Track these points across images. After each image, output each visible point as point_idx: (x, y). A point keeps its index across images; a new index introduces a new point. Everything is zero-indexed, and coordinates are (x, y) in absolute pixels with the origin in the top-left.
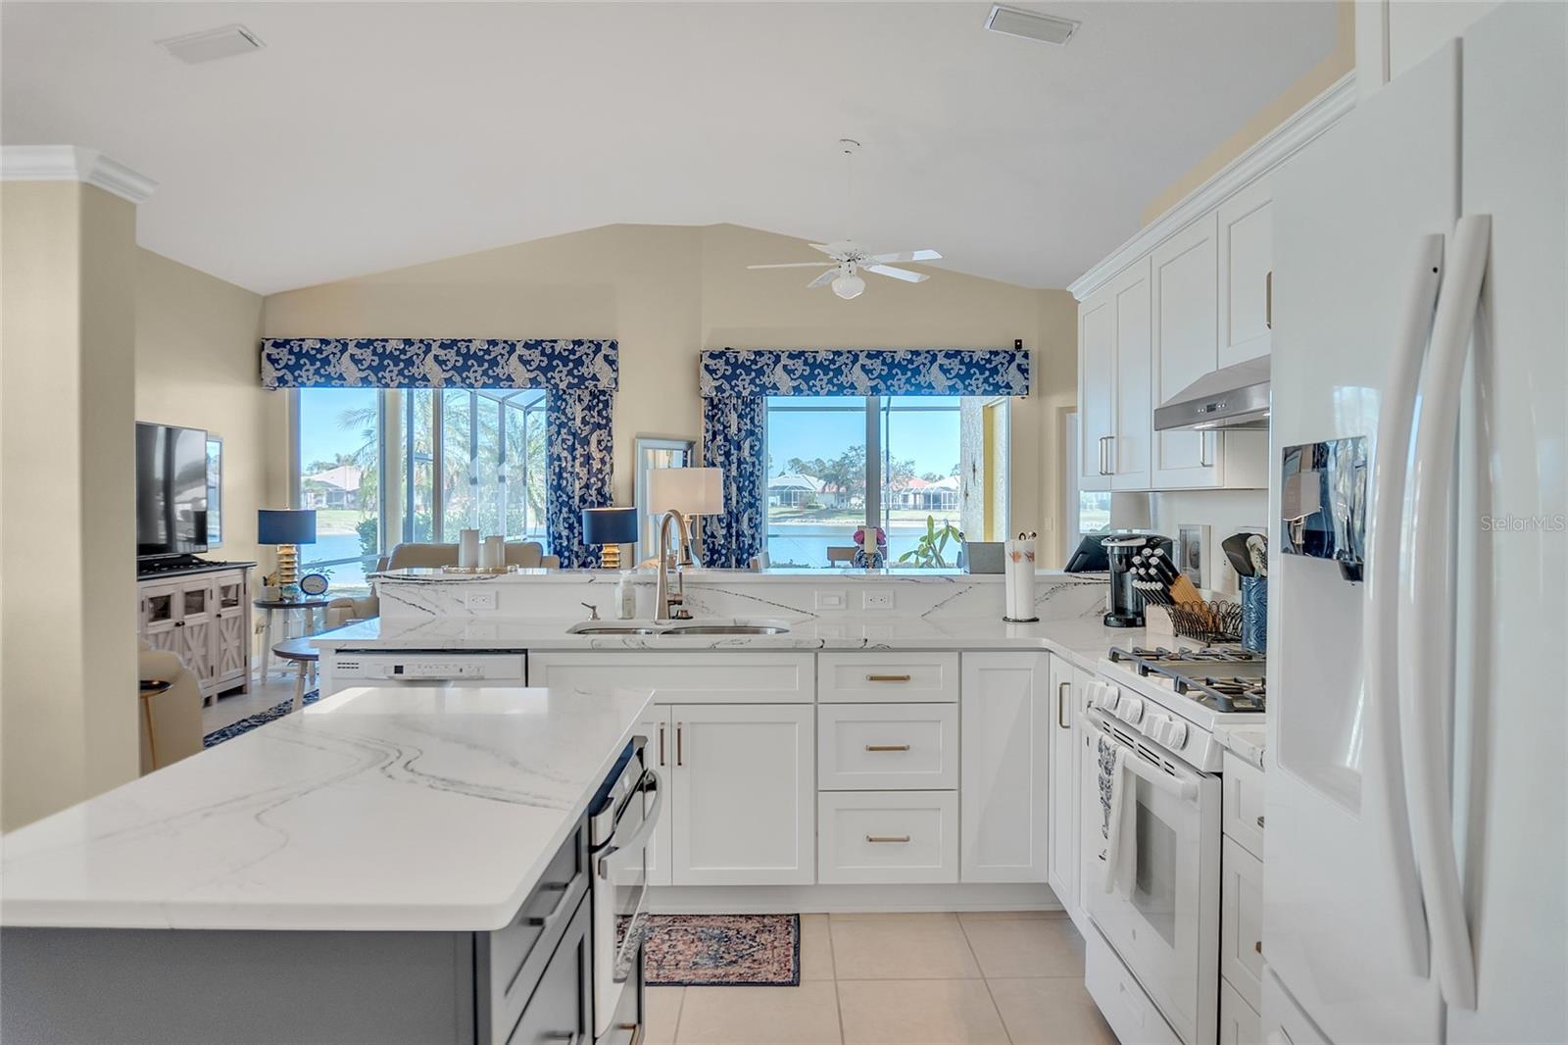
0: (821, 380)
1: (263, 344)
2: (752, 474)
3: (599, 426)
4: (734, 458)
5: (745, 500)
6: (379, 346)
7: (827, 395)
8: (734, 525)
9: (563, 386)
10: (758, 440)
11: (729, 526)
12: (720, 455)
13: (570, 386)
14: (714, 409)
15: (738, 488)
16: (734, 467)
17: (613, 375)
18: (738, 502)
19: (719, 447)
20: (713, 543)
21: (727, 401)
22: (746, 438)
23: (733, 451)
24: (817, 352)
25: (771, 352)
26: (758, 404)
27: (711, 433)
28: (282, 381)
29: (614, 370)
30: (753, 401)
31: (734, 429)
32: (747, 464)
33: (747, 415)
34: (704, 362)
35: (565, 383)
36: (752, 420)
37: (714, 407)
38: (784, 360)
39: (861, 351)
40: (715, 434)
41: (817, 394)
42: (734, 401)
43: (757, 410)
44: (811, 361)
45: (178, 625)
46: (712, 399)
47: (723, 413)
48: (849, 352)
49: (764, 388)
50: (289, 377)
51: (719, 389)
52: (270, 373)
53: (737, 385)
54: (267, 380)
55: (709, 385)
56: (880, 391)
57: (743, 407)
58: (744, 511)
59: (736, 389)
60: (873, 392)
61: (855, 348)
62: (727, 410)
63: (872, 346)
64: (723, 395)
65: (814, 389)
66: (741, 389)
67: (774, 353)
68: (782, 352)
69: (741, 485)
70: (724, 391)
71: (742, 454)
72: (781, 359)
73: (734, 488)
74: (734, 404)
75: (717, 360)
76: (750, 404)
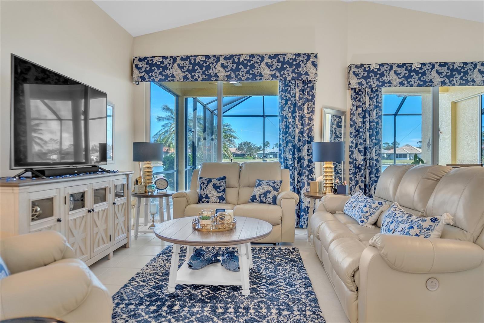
0: (415, 78)
1: (134, 60)
3: (308, 100)
4: (367, 120)
5: (373, 141)
6: (192, 59)
7: (417, 86)
8: (368, 154)
9: (289, 78)
10: (380, 110)
11: (365, 155)
12: (360, 118)
16: (368, 124)
17: (317, 72)
18: (370, 142)
19: (359, 114)
21: (363, 91)
22: (374, 109)
23: (367, 116)
24: (413, 64)
25: (388, 64)
26: (380, 92)
27: (355, 107)
28: (143, 79)
29: (317, 70)
30: (377, 91)
31: (367, 105)
32: (374, 122)
33: (374, 97)
34: (353, 70)
35: (291, 77)
36: (377, 100)
37: (357, 93)
39: (436, 63)
40: (357, 107)
41: (412, 86)
42: (367, 90)
43: (379, 95)
44: (409, 68)
45: (89, 211)
46: (356, 89)
47: (361, 96)
48: (430, 63)
49: (383, 83)
50: (147, 76)
51: (360, 84)
52: (137, 74)
53: (369, 82)
54: (136, 78)
55: (355, 82)
56: (446, 84)
57: (372, 93)
58: (373, 147)
59: (369, 84)
60: (442, 85)
61: (433, 61)
62: (363, 95)
63: (443, 61)
64: (362, 87)
65: (410, 83)
66: (372, 83)
67: (390, 65)
68: (394, 64)
69: (371, 133)
70: (363, 85)
71: (371, 117)
72: (394, 68)
73: (368, 135)
74: (367, 92)
75: (359, 69)
76: (375, 92)
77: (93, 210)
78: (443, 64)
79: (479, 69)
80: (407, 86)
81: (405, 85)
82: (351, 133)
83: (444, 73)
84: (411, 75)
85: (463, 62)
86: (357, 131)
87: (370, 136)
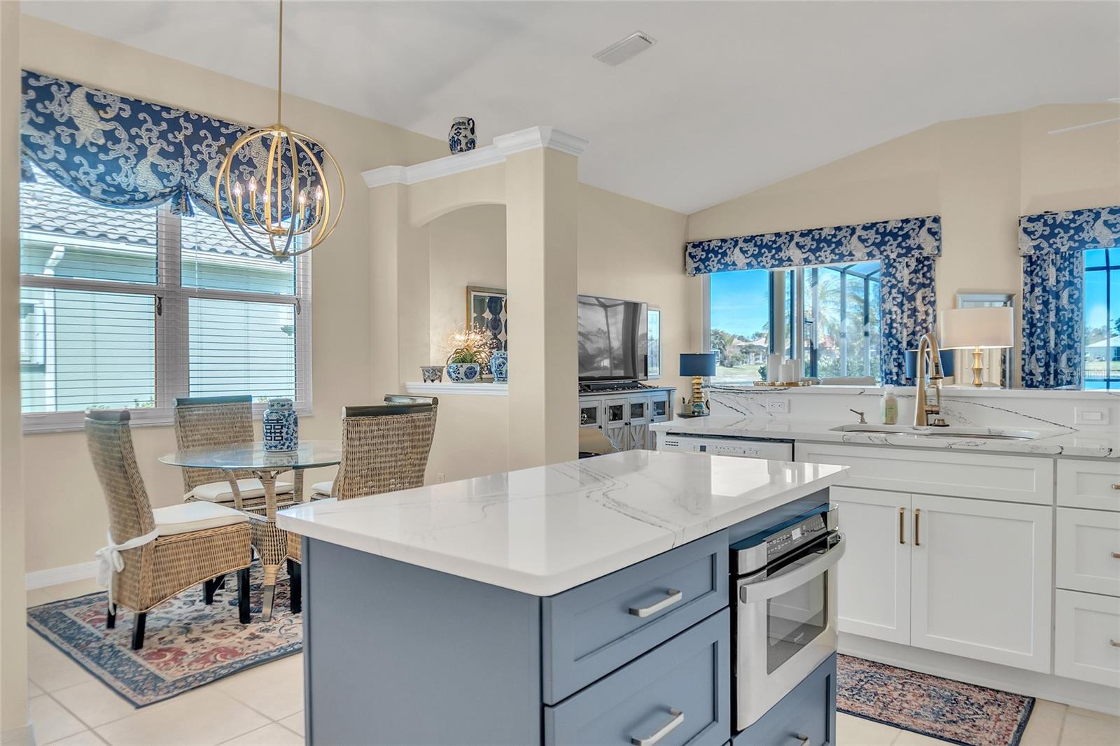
1: (686, 246)
2: (1071, 319)
3: (924, 286)
4: (1052, 306)
5: (1063, 343)
6: (758, 240)
8: (1052, 364)
9: (893, 256)
10: (1077, 289)
11: (1047, 365)
12: (1039, 304)
13: (899, 256)
14: (1033, 264)
15: (1056, 332)
16: (1052, 314)
17: (936, 244)
18: (1056, 345)
19: (1037, 298)
20: (1032, 379)
21: (1045, 258)
22: (1065, 288)
23: (1051, 300)
25: (1090, 211)
26: (1077, 258)
27: (1029, 286)
28: (698, 270)
29: (936, 240)
30: (1071, 256)
31: (1052, 281)
32: (1066, 310)
33: (1066, 268)
34: (1022, 226)
35: (895, 254)
36: (1071, 272)
38: (1105, 216)
40: (1033, 287)
42: (1053, 257)
43: (1076, 263)
46: (1030, 257)
47: (1041, 268)
49: (1083, 243)
50: (703, 266)
51: (1037, 248)
52: (691, 264)
53: (1055, 243)
54: (689, 270)
55: (1027, 245)
57: (1062, 261)
58: (1063, 352)
59: (1054, 246)
62: (1045, 265)
64: (1042, 252)
66: (1059, 245)
67: (1094, 211)
68: (1103, 209)
69: (1059, 329)
70: (1043, 249)
71: (1060, 302)
72: (1102, 215)
73: (1052, 332)
74: (1052, 260)
75: (1035, 223)
76: (1069, 258)
77: (630, 423)
82: (1024, 330)
86: (1032, 325)
87: (1058, 333)
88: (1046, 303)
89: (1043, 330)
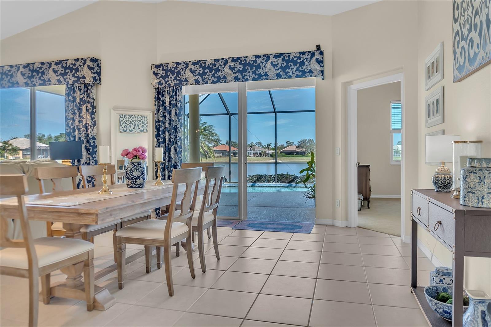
3: (88, 102)
4: (167, 118)
7: (212, 83)
9: (71, 82)
10: (179, 108)
12: (161, 117)
14: (159, 94)
15: (170, 135)
16: (167, 123)
19: (160, 113)
21: (164, 90)
22: (173, 108)
23: (167, 115)
24: (206, 61)
25: (183, 62)
26: (179, 90)
27: (157, 106)
30: (176, 89)
31: (167, 104)
32: (173, 121)
33: (173, 96)
34: (152, 70)
35: (72, 80)
36: (176, 98)
38: (190, 66)
40: (159, 107)
41: (207, 83)
42: (167, 89)
43: (179, 93)
44: (203, 65)
46: (156, 89)
47: (162, 96)
48: (222, 59)
49: (181, 81)
51: (160, 83)
53: (168, 81)
55: (155, 82)
56: (239, 79)
59: (168, 83)
60: (235, 80)
61: (226, 57)
62: (165, 94)
63: (235, 55)
64: (162, 86)
65: (205, 80)
66: (170, 82)
67: (186, 63)
68: (190, 62)
69: (170, 132)
70: (162, 84)
71: (171, 116)
73: (167, 134)
74: (168, 91)
75: (158, 69)
76: (175, 91)
78: (236, 58)
79: (271, 62)
80: (203, 84)
81: (201, 83)
83: (236, 68)
84: (205, 72)
85: (255, 56)
88: (164, 116)
89: (164, 132)
